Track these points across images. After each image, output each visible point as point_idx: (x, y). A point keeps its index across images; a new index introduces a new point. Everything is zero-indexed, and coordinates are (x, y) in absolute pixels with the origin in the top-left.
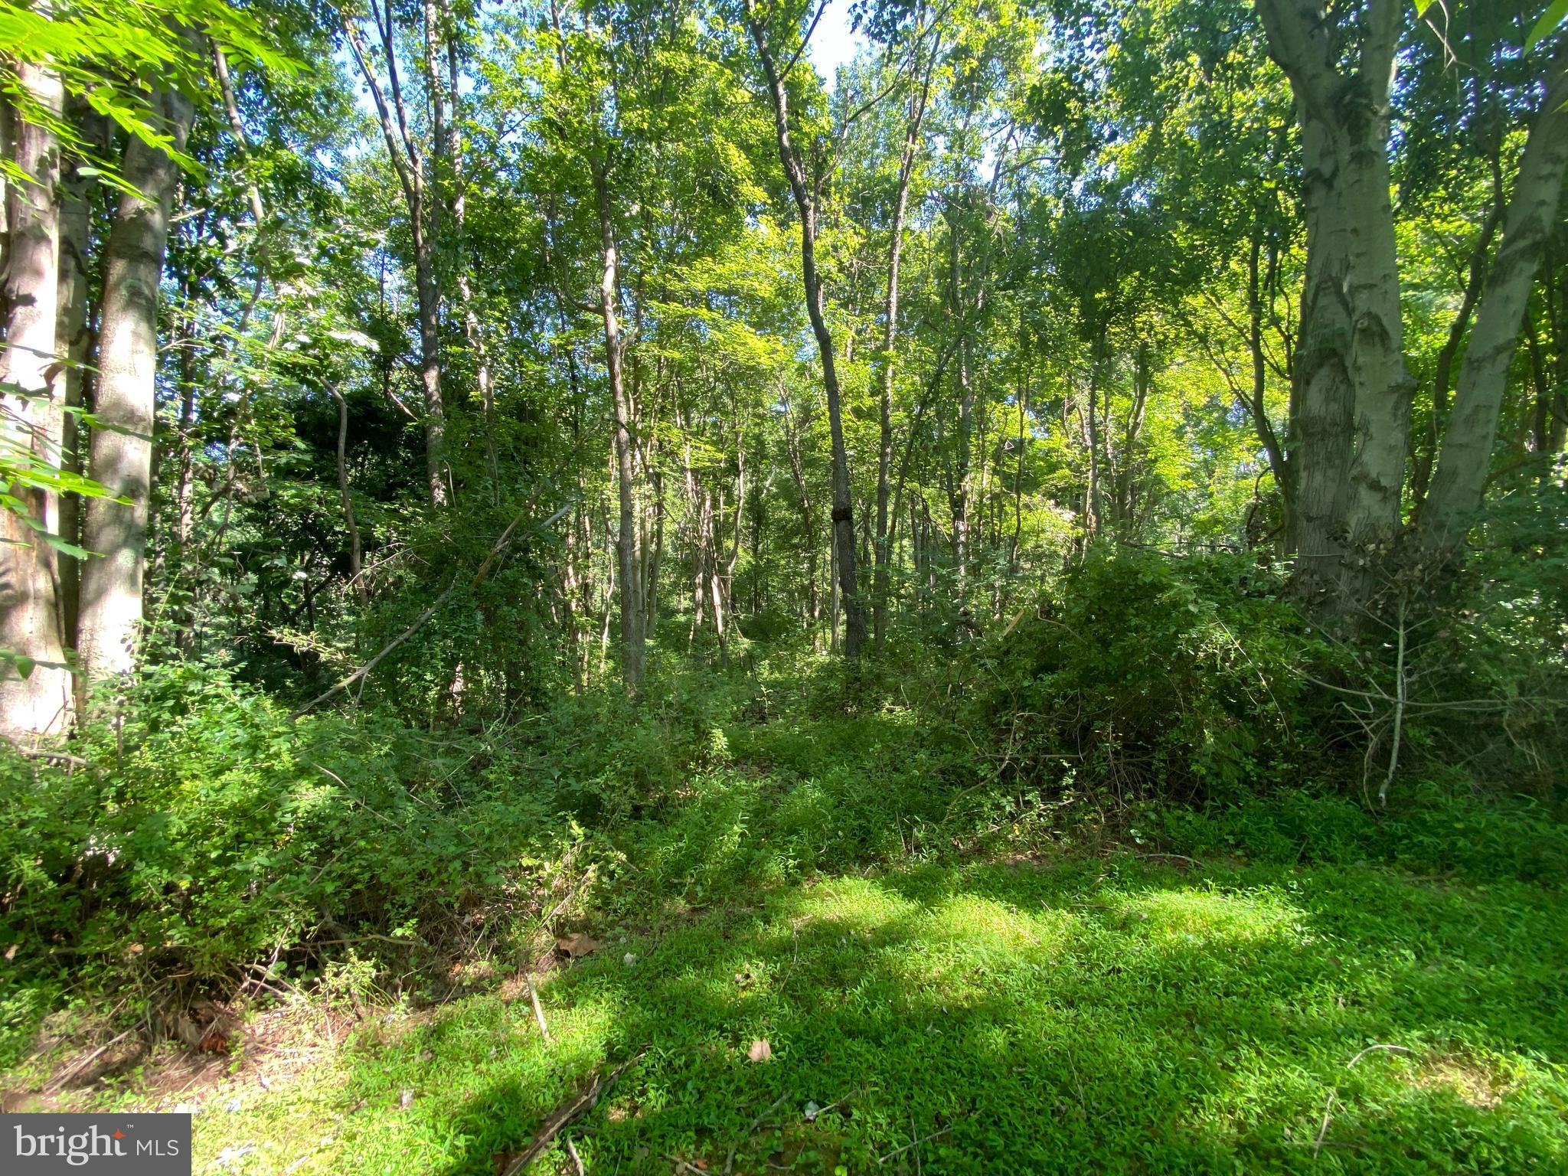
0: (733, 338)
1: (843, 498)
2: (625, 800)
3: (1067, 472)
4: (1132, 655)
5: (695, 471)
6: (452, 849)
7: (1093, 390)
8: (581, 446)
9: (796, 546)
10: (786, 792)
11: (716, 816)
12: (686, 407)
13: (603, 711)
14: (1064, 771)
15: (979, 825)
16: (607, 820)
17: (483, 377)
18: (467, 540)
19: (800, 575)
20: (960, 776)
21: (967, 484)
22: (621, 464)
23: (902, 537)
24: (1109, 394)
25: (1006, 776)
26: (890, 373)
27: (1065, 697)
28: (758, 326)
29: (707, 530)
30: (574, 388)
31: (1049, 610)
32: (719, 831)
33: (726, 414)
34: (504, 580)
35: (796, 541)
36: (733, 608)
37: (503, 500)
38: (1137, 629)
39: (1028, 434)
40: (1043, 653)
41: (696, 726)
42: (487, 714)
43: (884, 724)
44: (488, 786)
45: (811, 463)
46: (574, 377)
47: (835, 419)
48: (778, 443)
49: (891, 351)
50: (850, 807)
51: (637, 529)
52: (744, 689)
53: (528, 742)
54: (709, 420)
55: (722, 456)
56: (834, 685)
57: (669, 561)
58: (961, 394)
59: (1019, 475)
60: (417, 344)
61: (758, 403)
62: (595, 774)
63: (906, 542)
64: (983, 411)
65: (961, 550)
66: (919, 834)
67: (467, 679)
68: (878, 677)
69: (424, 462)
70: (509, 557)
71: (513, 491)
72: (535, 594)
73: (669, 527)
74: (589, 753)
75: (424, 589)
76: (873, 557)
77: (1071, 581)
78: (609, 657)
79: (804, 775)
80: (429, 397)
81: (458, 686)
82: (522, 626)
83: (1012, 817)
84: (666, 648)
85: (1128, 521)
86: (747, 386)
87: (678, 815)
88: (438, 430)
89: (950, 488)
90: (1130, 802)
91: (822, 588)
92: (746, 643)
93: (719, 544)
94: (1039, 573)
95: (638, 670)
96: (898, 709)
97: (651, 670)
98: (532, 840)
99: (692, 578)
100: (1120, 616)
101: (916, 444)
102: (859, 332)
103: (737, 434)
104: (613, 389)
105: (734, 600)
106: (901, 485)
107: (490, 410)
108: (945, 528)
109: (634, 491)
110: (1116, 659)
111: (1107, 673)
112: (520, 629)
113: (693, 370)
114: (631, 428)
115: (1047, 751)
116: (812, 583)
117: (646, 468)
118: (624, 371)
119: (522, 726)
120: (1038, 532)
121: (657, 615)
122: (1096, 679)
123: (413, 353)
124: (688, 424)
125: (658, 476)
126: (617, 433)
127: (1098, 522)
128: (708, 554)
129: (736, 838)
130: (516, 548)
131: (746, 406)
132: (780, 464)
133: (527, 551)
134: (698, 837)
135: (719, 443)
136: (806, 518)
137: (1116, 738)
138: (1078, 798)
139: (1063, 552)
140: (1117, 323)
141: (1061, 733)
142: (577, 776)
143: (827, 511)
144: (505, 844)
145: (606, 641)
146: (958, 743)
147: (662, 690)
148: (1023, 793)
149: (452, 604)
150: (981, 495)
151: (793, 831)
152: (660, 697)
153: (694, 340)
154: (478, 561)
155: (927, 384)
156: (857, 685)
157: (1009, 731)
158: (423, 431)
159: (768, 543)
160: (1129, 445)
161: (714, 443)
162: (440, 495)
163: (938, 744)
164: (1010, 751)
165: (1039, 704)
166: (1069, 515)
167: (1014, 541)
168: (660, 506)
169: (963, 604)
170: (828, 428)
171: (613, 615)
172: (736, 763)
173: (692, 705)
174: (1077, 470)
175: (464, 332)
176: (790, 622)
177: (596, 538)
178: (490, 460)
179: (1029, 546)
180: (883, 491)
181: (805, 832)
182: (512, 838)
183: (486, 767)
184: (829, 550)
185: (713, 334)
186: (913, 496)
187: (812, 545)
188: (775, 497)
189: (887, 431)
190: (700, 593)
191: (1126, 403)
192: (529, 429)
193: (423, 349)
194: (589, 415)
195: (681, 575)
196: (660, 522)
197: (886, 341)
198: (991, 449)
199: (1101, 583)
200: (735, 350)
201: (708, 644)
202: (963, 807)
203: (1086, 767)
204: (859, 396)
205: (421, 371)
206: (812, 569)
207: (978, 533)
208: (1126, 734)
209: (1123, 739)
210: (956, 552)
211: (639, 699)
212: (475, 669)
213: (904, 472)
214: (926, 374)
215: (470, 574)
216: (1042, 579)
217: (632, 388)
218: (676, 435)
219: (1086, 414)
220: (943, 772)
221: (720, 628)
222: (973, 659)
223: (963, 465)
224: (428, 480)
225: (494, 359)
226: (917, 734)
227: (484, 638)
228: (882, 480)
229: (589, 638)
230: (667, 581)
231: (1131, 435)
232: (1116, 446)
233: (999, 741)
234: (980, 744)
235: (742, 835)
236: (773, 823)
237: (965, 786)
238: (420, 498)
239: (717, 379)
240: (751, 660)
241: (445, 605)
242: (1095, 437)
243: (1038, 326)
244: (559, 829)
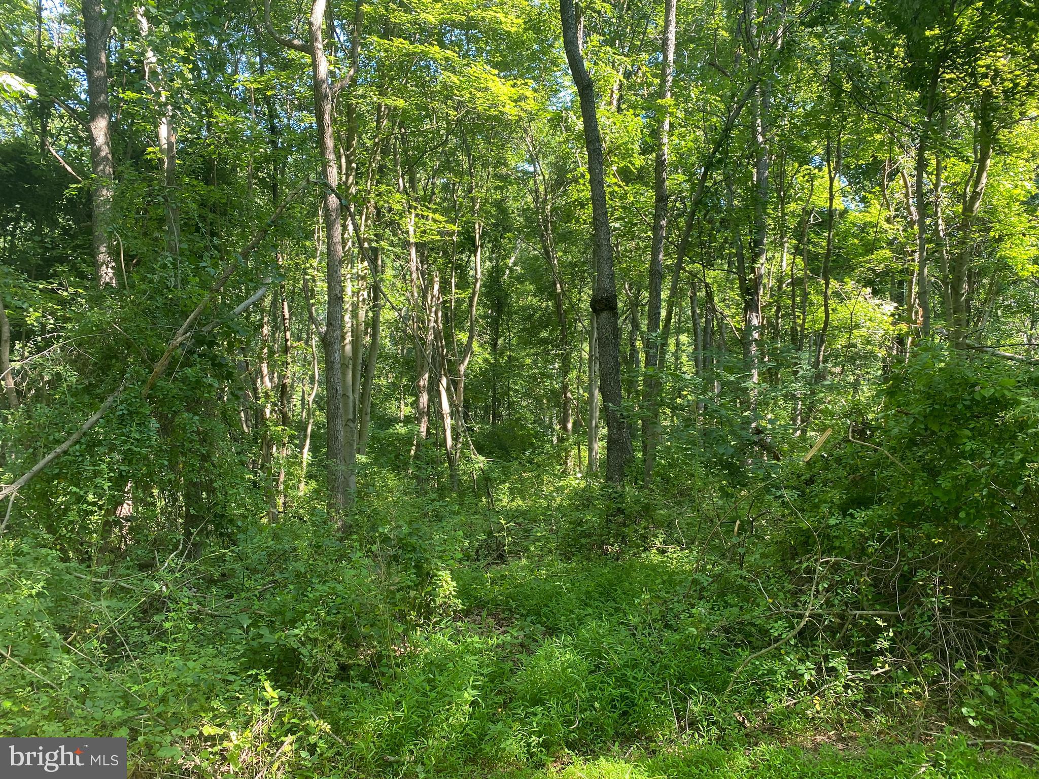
0: (472, 82)
1: (606, 283)
2: (329, 657)
3: (887, 253)
4: (966, 487)
5: (420, 246)
6: (118, 713)
7: (921, 150)
8: (280, 216)
9: (545, 341)
10: (530, 652)
11: (442, 679)
12: (411, 166)
13: (302, 545)
14: (878, 630)
15: (771, 697)
16: (308, 681)
17: (163, 131)
18: (140, 331)
19: (550, 377)
20: (748, 635)
21: (762, 265)
22: (329, 236)
23: (679, 331)
24: (940, 153)
25: (806, 637)
26: (667, 127)
27: (881, 539)
28: (503, 67)
29: (434, 319)
30: (274, 143)
31: (862, 431)
32: (445, 699)
33: (461, 174)
34: (184, 380)
35: (544, 334)
36: (466, 417)
37: (185, 282)
38: (972, 455)
39: (839, 204)
40: (855, 483)
41: (418, 567)
42: (161, 545)
43: (654, 568)
44: (162, 635)
45: (567, 237)
46: (273, 129)
47: (597, 183)
48: (524, 211)
49: (669, 100)
50: (609, 673)
51: (347, 318)
52: (477, 519)
53: (211, 581)
54: (439, 182)
55: (455, 228)
56: (591, 518)
57: (387, 357)
58: (755, 153)
59: (827, 255)
60: (81, 88)
61: (501, 162)
62: (293, 623)
63: (684, 338)
64: (782, 174)
65: (754, 349)
66: (695, 707)
67: (136, 501)
68: (647, 508)
69: (89, 232)
70: (191, 352)
71: (197, 270)
72: (221, 398)
73: (387, 315)
74: (285, 597)
75: (88, 389)
76: (642, 356)
77: (891, 393)
78: (310, 476)
79: (552, 631)
80: (96, 152)
81: (126, 509)
82: (205, 438)
83: (812, 688)
84: (381, 466)
85: (964, 316)
86: (487, 141)
87: (394, 677)
88: (106, 193)
89: (741, 270)
90: (962, 672)
91: (576, 393)
92: (480, 461)
93: (449, 337)
94: (851, 379)
95: (345, 493)
96: (671, 549)
97: (361, 495)
98: (215, 704)
99: (415, 379)
100: (952, 439)
101: (699, 215)
102: (627, 75)
103: (473, 200)
104: (321, 143)
105: (467, 407)
106: (679, 266)
107: (171, 170)
108: (734, 322)
109: (345, 270)
110: (947, 492)
111: (934, 509)
112: (203, 441)
113: (420, 120)
114: (342, 191)
115: (857, 605)
116: (565, 388)
117: (360, 241)
118: (334, 121)
119: (204, 562)
120: (851, 327)
121: (370, 425)
122: (921, 517)
123: (76, 97)
124: (413, 187)
125: (375, 251)
126: (325, 197)
127: (926, 317)
128: (435, 349)
129: (467, 708)
130: (200, 341)
131: (485, 165)
132: (528, 237)
133: (212, 344)
134: (419, 705)
135: (451, 210)
136: (558, 306)
137: (944, 592)
138: (896, 666)
139: (881, 353)
140: (954, 67)
141: (876, 583)
142: (271, 625)
143: (585, 297)
144: (184, 708)
145: (306, 456)
146: (746, 595)
147: (375, 519)
148: (826, 658)
149: (121, 410)
150: (780, 281)
151: (537, 701)
152: (374, 528)
153: (422, 84)
154: (153, 357)
155: (714, 142)
156: (620, 518)
157: (810, 580)
158: (88, 196)
159: (511, 336)
160: (966, 221)
161: (445, 212)
162: (107, 274)
163: (722, 595)
164: (812, 604)
165: (848, 547)
166: (889, 307)
167: (821, 338)
168: (375, 289)
169: (757, 418)
170: (587, 194)
171: (316, 424)
172: (467, 613)
173: (413, 540)
174: (900, 251)
175: (140, 72)
176: (536, 436)
177: (295, 327)
178: (170, 232)
179: (840, 343)
180: (656, 274)
181: (552, 703)
182: (191, 701)
183: (158, 611)
184: (586, 346)
185: (444, 76)
186: (694, 280)
187: (566, 339)
188: (520, 279)
189: (662, 199)
190: (424, 398)
191: (964, 167)
192: (216, 193)
193: (89, 92)
194: (290, 175)
195: (402, 374)
196: (376, 307)
197: (662, 85)
198: (792, 223)
199: (929, 396)
200: (473, 97)
201: (433, 462)
202: (751, 675)
203: (906, 627)
204: (627, 154)
205: (86, 119)
206: (565, 370)
207: (775, 327)
208: (957, 586)
209: (955, 592)
210: (747, 352)
211: (348, 530)
212: (147, 488)
213: (684, 249)
214: (713, 128)
215: (144, 372)
216: (856, 386)
217: (345, 142)
218: (397, 201)
219: (911, 181)
220: (726, 630)
221: (449, 442)
222: (767, 490)
223: (758, 243)
224: (93, 255)
225: (176, 107)
226: (695, 582)
227: (159, 452)
228: (654, 260)
229: (285, 452)
230: (383, 382)
231: (968, 208)
232: (948, 221)
233: (796, 594)
234: (774, 596)
235: (473, 704)
236: (513, 690)
237: (754, 649)
238: (82, 276)
239: (449, 132)
240: (486, 483)
241: (113, 409)
242: (924, 208)
243: (854, 72)
244: (249, 691)
